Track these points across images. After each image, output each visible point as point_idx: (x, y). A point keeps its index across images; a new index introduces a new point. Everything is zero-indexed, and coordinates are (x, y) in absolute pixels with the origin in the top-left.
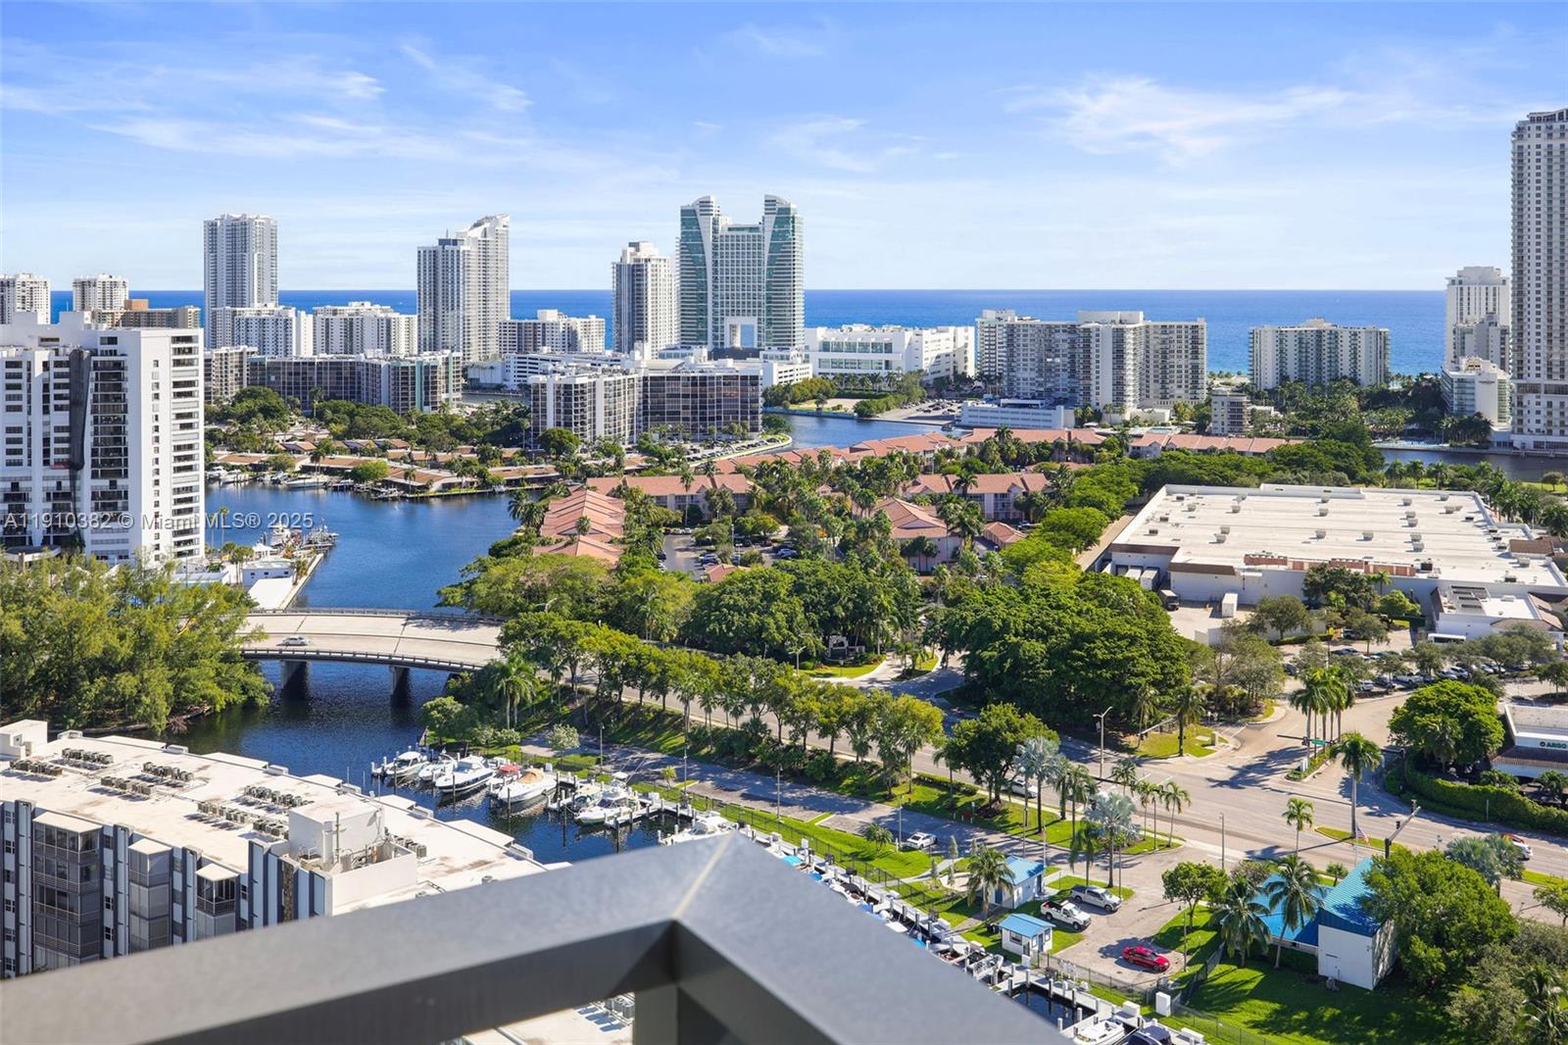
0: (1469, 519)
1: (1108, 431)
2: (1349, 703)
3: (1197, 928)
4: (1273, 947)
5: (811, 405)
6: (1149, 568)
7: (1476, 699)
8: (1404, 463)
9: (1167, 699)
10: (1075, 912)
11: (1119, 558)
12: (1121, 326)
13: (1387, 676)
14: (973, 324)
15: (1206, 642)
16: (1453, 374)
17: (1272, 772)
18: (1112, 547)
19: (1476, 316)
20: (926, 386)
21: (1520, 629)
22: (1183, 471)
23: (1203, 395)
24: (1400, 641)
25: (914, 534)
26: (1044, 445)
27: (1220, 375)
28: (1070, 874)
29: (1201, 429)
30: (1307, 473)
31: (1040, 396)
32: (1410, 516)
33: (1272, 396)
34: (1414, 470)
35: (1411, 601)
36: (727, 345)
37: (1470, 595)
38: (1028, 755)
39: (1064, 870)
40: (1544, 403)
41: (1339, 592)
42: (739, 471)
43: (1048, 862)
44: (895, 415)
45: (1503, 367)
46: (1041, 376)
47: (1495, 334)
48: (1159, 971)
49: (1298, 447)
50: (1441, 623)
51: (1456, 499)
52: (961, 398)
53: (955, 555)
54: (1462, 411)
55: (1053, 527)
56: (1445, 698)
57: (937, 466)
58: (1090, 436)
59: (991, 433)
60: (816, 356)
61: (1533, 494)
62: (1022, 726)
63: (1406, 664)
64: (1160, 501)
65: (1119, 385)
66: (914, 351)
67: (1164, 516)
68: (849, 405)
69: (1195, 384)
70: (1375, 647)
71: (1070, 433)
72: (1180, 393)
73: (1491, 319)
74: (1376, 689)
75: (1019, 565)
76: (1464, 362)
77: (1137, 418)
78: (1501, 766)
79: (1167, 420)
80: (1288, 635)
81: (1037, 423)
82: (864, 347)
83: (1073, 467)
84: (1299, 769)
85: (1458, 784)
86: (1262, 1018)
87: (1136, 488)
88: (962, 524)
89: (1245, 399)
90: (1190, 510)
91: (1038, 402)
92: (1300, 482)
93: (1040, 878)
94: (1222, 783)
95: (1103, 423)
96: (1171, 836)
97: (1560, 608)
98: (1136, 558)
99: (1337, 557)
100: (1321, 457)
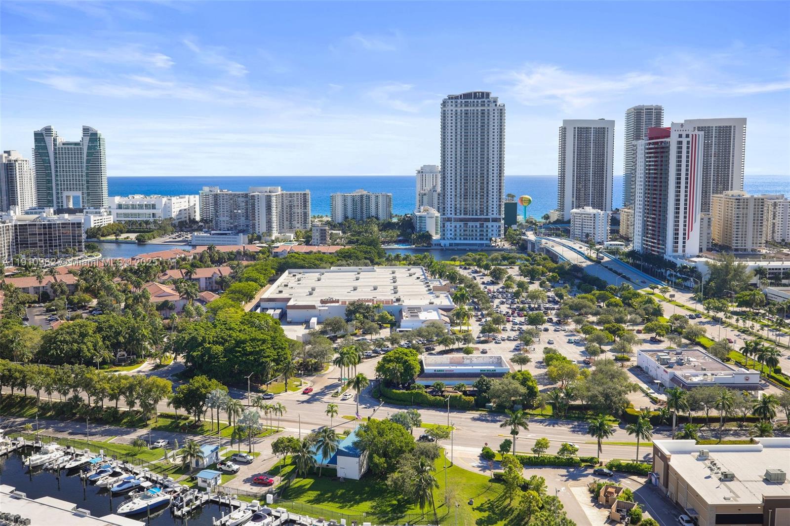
0: (418, 278)
1: (264, 245)
2: (360, 362)
3: (287, 465)
4: (318, 468)
5: (113, 237)
6: (278, 308)
7: (412, 355)
8: (393, 255)
9: (280, 367)
10: (233, 465)
11: (263, 304)
12: (270, 194)
13: (378, 349)
14: (198, 194)
15: (301, 341)
16: (418, 214)
17: (325, 395)
18: (261, 300)
19: (428, 188)
20: (174, 226)
21: (433, 324)
22: (296, 263)
23: (309, 226)
24: (385, 333)
25: (162, 300)
26: (231, 253)
27: (318, 217)
28: (231, 449)
29: (307, 243)
30: (352, 261)
31: (231, 229)
32: (394, 278)
33: (341, 226)
35: (391, 315)
36: (65, 207)
37: (414, 311)
38: (212, 398)
39: (229, 448)
40: (453, 226)
41: (360, 313)
42: (70, 272)
43: (222, 446)
44: (158, 241)
46: (231, 219)
47: (435, 196)
48: (269, 485)
49: (348, 249)
50: (402, 324)
51: (413, 270)
52: (192, 231)
53: (184, 308)
55: (233, 292)
56: (401, 356)
57: (178, 265)
58: (255, 247)
59: (205, 248)
60: (115, 211)
61: (444, 266)
62: (209, 385)
63: (386, 343)
64: (285, 277)
65: (269, 222)
66: (168, 208)
67: (286, 284)
68: (133, 236)
69: (305, 221)
70: (374, 337)
71: (244, 247)
72: (298, 226)
73: (433, 189)
74: (373, 355)
75: (215, 311)
76: (422, 208)
77: (278, 238)
78: (419, 382)
79: (292, 239)
80: (339, 334)
81: (230, 243)
82: (141, 207)
83: (245, 263)
84: (337, 392)
85: (402, 391)
86: (312, 498)
87: (274, 271)
88: (187, 293)
89: (327, 228)
90: (299, 280)
91: (230, 232)
92: (349, 265)
93: (217, 453)
94: (303, 402)
95: (261, 241)
96: (278, 427)
97: (450, 314)
98: (272, 304)
99: (361, 298)
100: (359, 253)
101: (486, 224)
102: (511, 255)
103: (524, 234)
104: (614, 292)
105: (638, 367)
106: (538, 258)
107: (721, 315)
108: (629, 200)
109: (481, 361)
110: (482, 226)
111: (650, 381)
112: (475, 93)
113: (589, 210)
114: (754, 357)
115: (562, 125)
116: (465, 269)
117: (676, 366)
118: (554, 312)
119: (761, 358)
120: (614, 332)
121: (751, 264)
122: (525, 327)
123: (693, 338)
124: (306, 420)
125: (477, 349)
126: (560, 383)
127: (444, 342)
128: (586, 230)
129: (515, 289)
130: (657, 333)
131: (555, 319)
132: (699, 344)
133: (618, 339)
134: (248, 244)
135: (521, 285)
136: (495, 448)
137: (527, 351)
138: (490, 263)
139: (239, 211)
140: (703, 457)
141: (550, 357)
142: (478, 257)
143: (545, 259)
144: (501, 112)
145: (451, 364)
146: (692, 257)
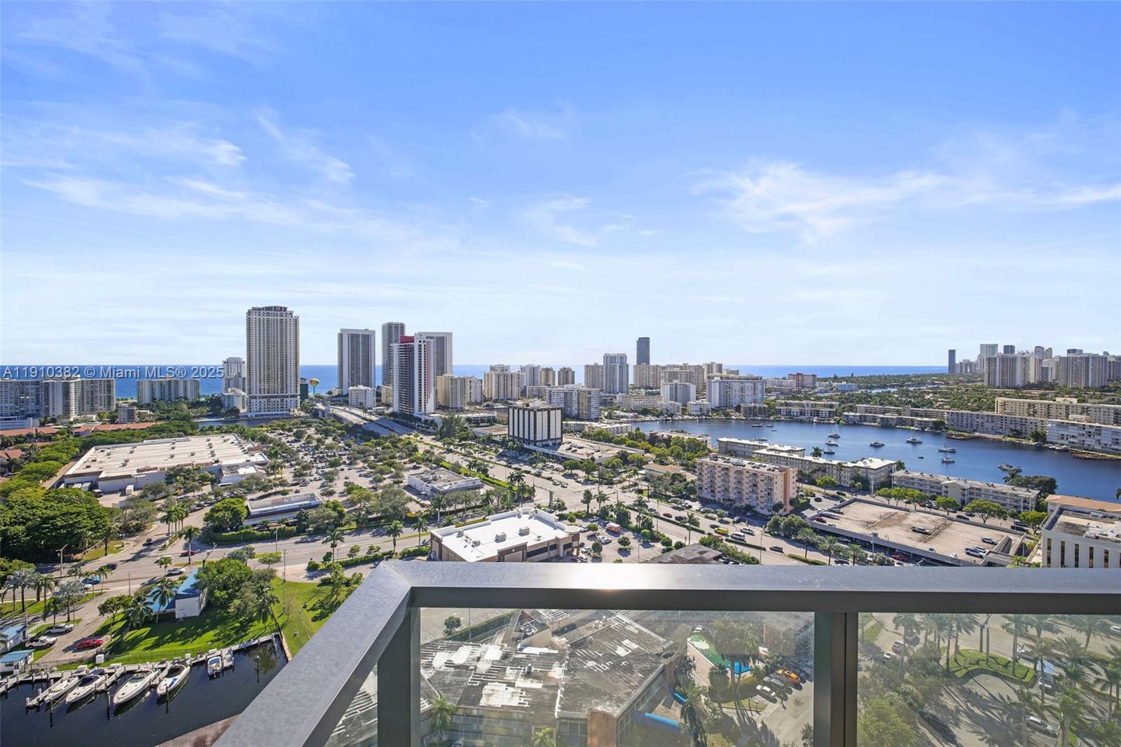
0: (232, 443)
1: (61, 427)
2: (187, 516)
3: (116, 622)
4: (155, 616)
6: (86, 482)
7: (237, 503)
8: (207, 426)
9: (99, 534)
10: (47, 639)
11: (67, 480)
12: (67, 381)
13: (202, 503)
15: (118, 507)
16: (225, 394)
17: (152, 550)
18: (64, 476)
19: (234, 374)
21: (252, 476)
22: (104, 440)
23: (114, 407)
24: (207, 489)
26: (20, 436)
27: (122, 400)
28: (44, 623)
29: (113, 421)
30: (165, 434)
31: (17, 414)
32: (210, 444)
33: (148, 406)
34: (211, 428)
35: (211, 474)
37: (233, 468)
38: (15, 579)
39: (41, 623)
40: (258, 402)
41: (181, 476)
43: (29, 623)
45: (244, 391)
46: (17, 405)
47: (241, 380)
48: (97, 646)
49: (161, 424)
50: (222, 480)
51: (227, 437)
54: (228, 407)
55: (27, 473)
56: (225, 505)
58: (51, 429)
61: (256, 432)
62: (10, 567)
63: (210, 497)
64: (91, 453)
65: (66, 406)
67: (94, 459)
69: (109, 403)
70: (197, 493)
71: (36, 430)
72: (101, 408)
73: (239, 375)
74: (197, 508)
76: (229, 390)
77: (77, 420)
78: (246, 523)
79: (94, 419)
80: (158, 497)
81: (17, 427)
83: (40, 444)
84: (165, 545)
85: (231, 533)
86: (150, 645)
87: (78, 450)
89: (135, 408)
90: (108, 455)
91: (16, 417)
92: (162, 438)
93: (24, 632)
94: (127, 561)
95: (56, 423)
96: (102, 590)
97: (265, 467)
98: (78, 479)
99: (180, 463)
100: (172, 427)
101: (285, 399)
102: (308, 420)
103: (315, 405)
104: (386, 439)
105: (409, 485)
106: (328, 421)
107: (452, 447)
108: (387, 380)
109: (298, 498)
110: (282, 401)
111: (418, 493)
112: (275, 307)
113: (361, 387)
114: (475, 470)
115: (339, 332)
116: (272, 432)
117: (433, 482)
118: (346, 457)
119: (478, 470)
120: (390, 465)
121: (464, 416)
122: (326, 470)
123: (439, 463)
124: (135, 576)
125: (292, 490)
126: (359, 505)
127: (264, 488)
128: (359, 401)
129: (315, 443)
130: (417, 462)
131: (348, 462)
132: (442, 466)
133: (393, 470)
134: (40, 426)
135: (319, 441)
136: (318, 560)
137: (331, 486)
138: (292, 427)
139: (28, 397)
140: (460, 535)
141: (350, 488)
142: (282, 423)
143: (333, 421)
144: (296, 321)
145: (273, 504)
146: (430, 414)
